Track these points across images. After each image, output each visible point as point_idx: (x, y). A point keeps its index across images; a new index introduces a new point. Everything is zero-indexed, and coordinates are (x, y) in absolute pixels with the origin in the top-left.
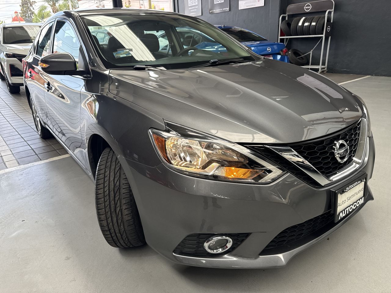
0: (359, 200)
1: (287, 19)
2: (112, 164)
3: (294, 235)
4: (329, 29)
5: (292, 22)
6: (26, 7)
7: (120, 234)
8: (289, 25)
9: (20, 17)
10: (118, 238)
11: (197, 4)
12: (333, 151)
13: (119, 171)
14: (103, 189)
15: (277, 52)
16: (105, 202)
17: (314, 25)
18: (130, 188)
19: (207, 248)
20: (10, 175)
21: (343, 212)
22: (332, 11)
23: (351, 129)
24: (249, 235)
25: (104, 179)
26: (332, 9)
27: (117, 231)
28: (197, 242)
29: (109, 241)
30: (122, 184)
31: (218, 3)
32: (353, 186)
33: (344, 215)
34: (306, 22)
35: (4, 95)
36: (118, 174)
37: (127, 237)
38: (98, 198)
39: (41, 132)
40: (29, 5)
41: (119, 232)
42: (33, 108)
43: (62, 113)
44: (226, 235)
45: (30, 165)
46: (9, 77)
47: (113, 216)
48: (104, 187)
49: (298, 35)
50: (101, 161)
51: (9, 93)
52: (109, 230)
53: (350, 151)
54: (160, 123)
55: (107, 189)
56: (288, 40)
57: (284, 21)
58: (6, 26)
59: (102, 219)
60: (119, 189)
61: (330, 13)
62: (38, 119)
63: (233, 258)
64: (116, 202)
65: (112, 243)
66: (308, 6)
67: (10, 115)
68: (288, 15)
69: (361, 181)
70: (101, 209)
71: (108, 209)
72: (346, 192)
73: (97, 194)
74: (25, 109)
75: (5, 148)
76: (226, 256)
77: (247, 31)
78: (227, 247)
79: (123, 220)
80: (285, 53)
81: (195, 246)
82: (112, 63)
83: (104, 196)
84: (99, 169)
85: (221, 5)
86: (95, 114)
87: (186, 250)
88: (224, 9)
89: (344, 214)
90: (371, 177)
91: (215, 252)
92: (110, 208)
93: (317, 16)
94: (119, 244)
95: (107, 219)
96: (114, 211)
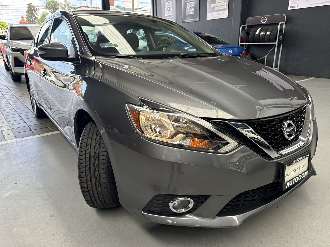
0: (304, 173)
1: (246, 29)
2: (93, 135)
3: (247, 200)
4: (281, 38)
5: (250, 32)
6: (31, 13)
7: (97, 195)
8: (248, 33)
9: (26, 20)
10: (96, 198)
11: (172, 14)
12: (282, 129)
13: (99, 141)
14: (85, 155)
15: (237, 54)
16: (86, 166)
17: (269, 35)
18: (108, 155)
19: (171, 207)
20: (8, 146)
21: (290, 182)
22: (284, 24)
23: (298, 112)
24: (208, 197)
25: (86, 147)
26: (284, 22)
27: (95, 192)
28: (163, 202)
29: (88, 201)
30: (101, 152)
31: (189, 14)
32: (299, 160)
33: (290, 185)
34: (262, 32)
35: (8, 82)
36: (98, 143)
37: (103, 198)
38: (80, 163)
39: (36, 112)
40: (34, 12)
41: (97, 193)
42: (31, 92)
43: (56, 97)
44: (188, 196)
45: (25, 138)
46: (13, 67)
47: (92, 179)
48: (86, 154)
49: (255, 42)
50: (85, 132)
51: (12, 81)
52: (88, 191)
53: (296, 131)
54: (135, 99)
55: (88, 155)
56: (247, 46)
57: (244, 30)
58: (13, 26)
59: (83, 181)
60: (99, 156)
61: (282, 25)
62: (34, 101)
63: (194, 217)
64: (95, 167)
65: (90, 203)
66: (264, 18)
67: (11, 98)
68: (247, 26)
69: (306, 156)
70: (83, 173)
71: (88, 173)
72: (292, 164)
73: (79, 160)
74: (24, 94)
75: (5, 124)
76: (188, 215)
77: (213, 36)
78: (189, 208)
79: (100, 183)
80: (244, 55)
81: (161, 205)
82: (98, 52)
83: (85, 161)
84: (83, 139)
85: (192, 16)
86: (82, 96)
87: (154, 209)
88: (194, 19)
89: (291, 183)
90: (314, 155)
91: (178, 211)
92: (90, 171)
93: (271, 27)
94: (96, 204)
95: (87, 181)
96: (93, 175)
